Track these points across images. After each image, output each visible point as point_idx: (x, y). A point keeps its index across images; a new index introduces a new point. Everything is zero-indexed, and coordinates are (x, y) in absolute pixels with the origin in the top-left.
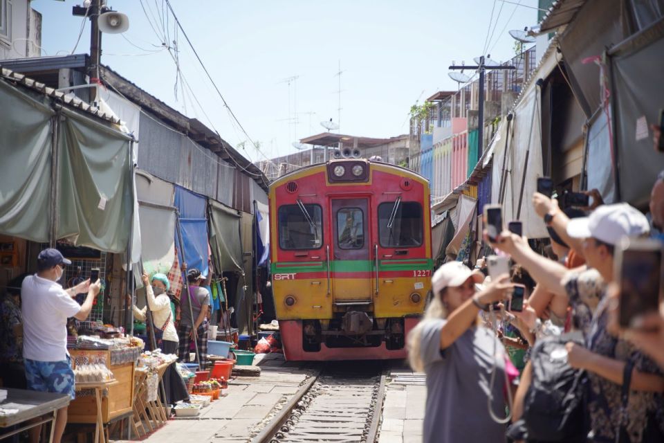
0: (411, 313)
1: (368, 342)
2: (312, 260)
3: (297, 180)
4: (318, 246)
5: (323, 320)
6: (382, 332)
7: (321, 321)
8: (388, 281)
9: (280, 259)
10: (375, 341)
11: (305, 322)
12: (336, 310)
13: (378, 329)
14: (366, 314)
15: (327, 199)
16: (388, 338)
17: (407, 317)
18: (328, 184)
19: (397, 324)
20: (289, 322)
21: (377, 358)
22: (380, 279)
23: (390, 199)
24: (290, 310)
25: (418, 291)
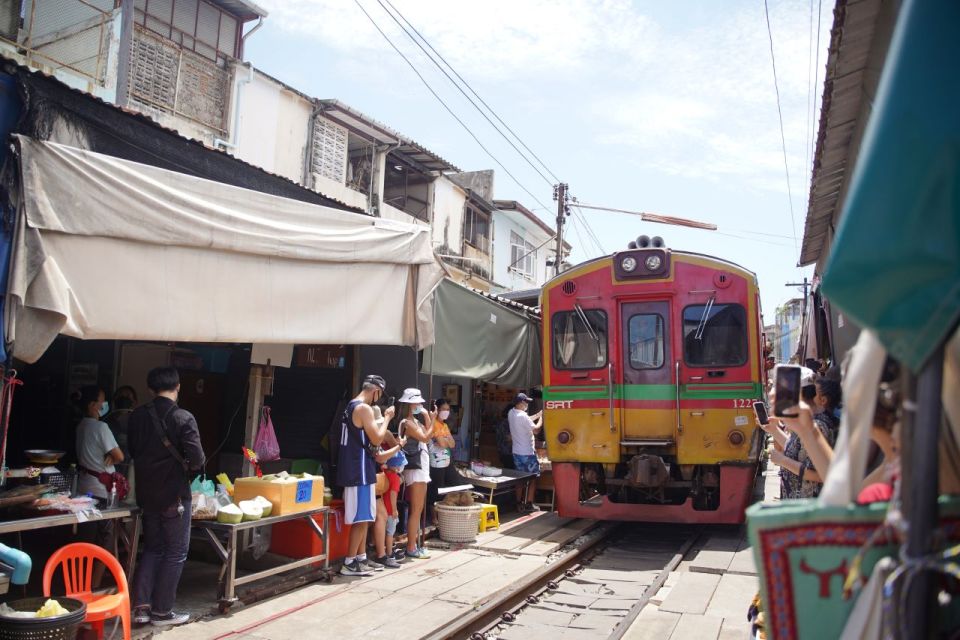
0: (730, 460)
1: (666, 498)
2: (594, 383)
3: (575, 279)
4: (602, 365)
5: (607, 464)
6: (688, 484)
7: (604, 466)
8: (697, 413)
9: (553, 382)
10: (678, 498)
11: (583, 466)
12: (624, 451)
13: (681, 479)
14: (661, 458)
15: (614, 301)
16: (696, 493)
17: (725, 464)
18: (614, 283)
19: (710, 474)
20: (563, 465)
21: (678, 522)
22: (683, 411)
23: (700, 300)
24: (565, 449)
25: (738, 429)
